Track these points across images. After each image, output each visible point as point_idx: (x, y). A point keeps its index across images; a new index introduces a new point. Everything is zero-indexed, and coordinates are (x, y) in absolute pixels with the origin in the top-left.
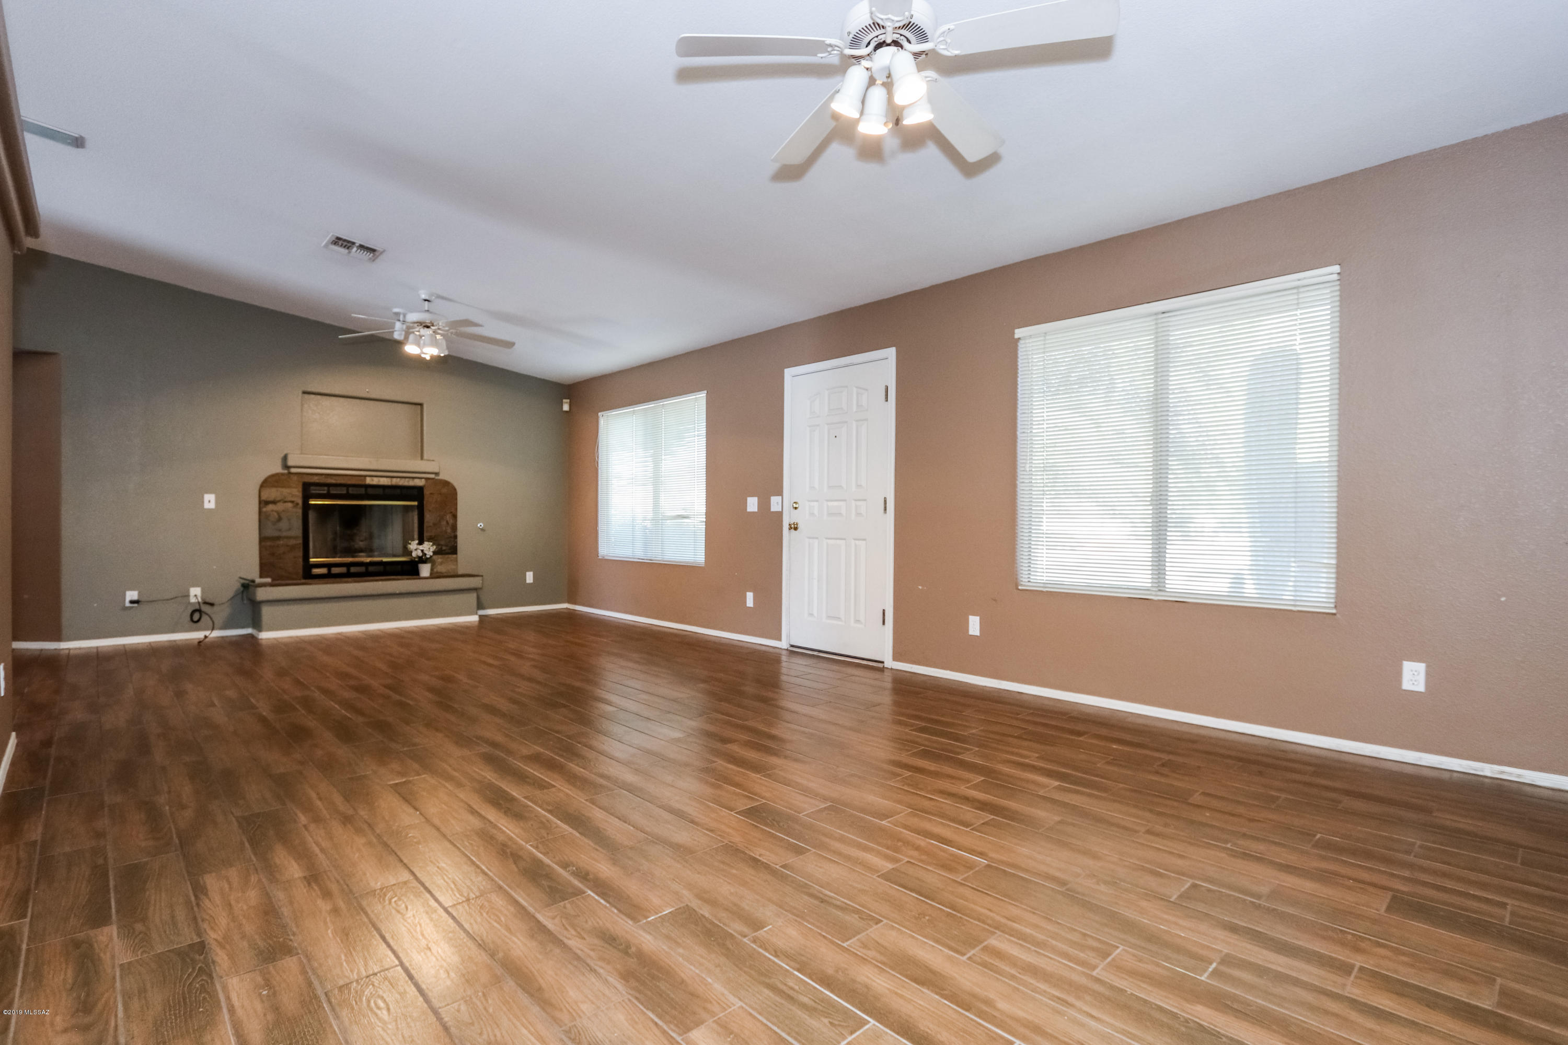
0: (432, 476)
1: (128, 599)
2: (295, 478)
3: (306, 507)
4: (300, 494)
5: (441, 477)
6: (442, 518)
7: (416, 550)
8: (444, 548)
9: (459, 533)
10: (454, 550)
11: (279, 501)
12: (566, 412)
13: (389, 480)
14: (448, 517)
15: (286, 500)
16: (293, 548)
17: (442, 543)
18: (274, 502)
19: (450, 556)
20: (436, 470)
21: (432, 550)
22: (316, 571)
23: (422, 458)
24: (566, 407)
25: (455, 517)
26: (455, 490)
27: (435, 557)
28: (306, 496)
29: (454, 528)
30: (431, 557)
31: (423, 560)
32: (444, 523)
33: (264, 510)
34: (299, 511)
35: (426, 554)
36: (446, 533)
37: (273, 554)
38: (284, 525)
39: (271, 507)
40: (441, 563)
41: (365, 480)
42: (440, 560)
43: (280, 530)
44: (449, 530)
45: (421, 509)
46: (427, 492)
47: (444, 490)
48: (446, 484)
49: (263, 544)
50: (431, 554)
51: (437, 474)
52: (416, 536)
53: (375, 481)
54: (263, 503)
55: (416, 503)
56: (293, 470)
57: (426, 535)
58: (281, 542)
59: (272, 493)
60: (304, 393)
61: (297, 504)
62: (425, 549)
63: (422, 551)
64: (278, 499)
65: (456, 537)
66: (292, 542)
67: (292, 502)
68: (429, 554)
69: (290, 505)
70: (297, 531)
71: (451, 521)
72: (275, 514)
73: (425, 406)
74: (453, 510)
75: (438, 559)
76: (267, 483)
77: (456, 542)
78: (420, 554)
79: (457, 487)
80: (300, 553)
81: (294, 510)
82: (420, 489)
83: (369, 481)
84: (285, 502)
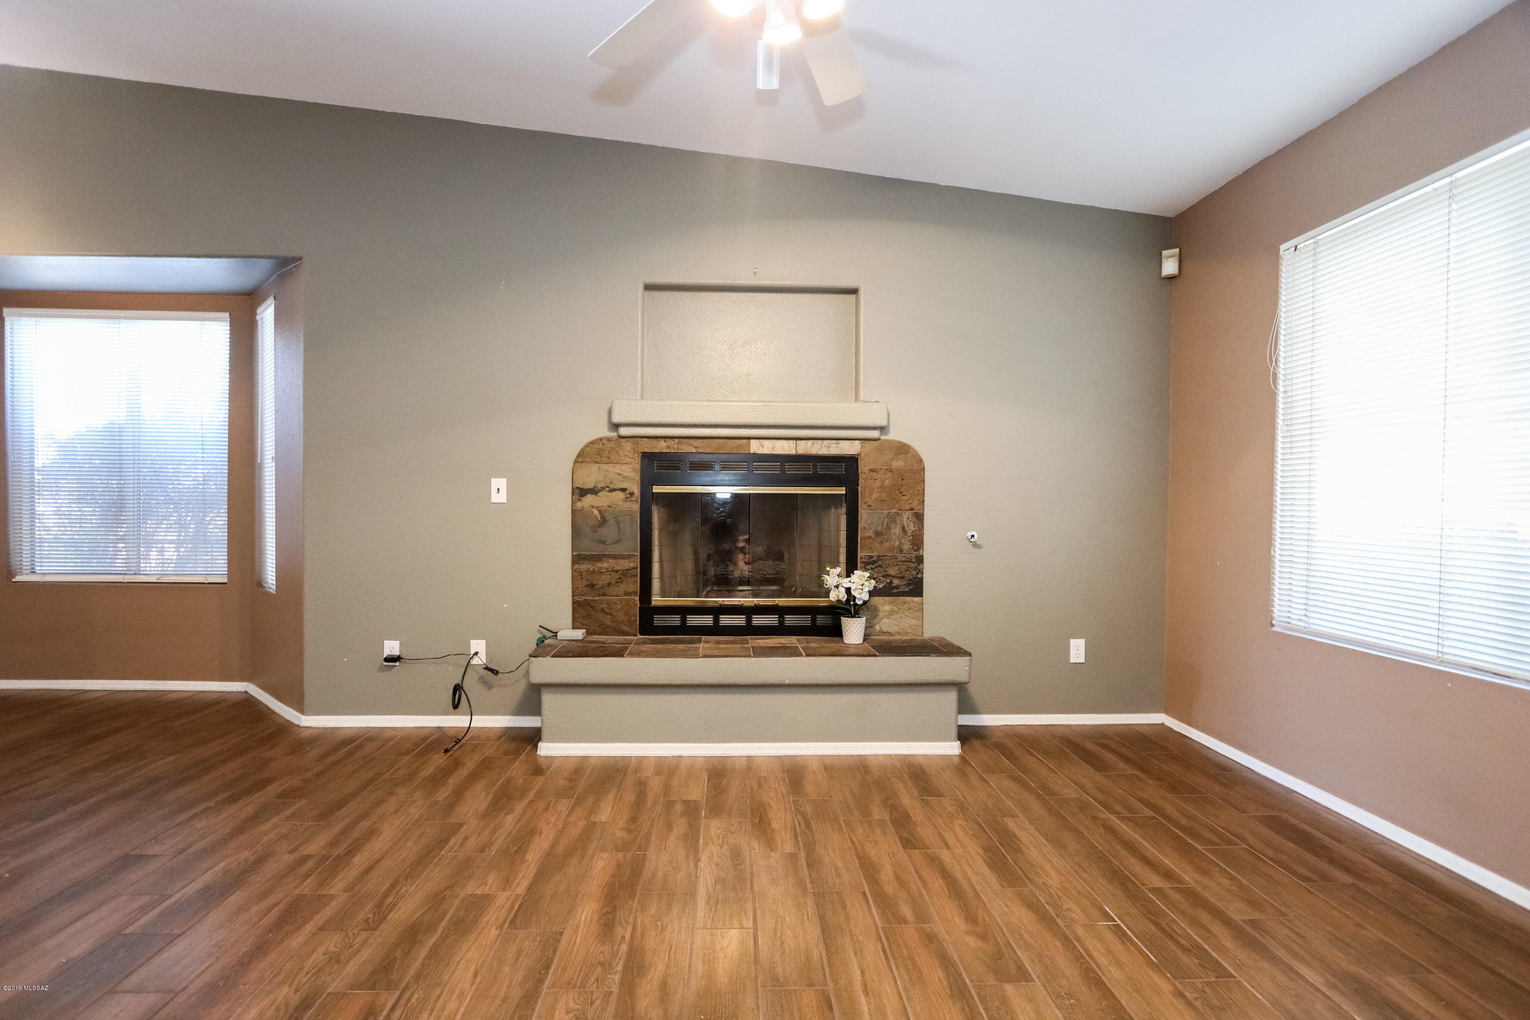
0: (875, 434)
1: (387, 653)
2: (628, 446)
3: (647, 499)
4: (637, 476)
5: (894, 435)
6: (892, 519)
7: (837, 587)
8: (896, 582)
9: (929, 552)
10: (916, 588)
11: (603, 489)
12: (1171, 278)
13: (792, 443)
14: (906, 519)
15: (612, 487)
16: (624, 574)
17: (893, 571)
18: (594, 491)
19: (908, 599)
20: (883, 422)
21: (867, 589)
22: (659, 620)
23: (857, 399)
24: (1170, 267)
25: (919, 517)
26: (921, 461)
27: (877, 600)
28: (647, 481)
29: (918, 541)
30: (865, 603)
31: (850, 608)
32: (897, 531)
33: (579, 505)
34: (635, 507)
35: (855, 598)
36: (901, 551)
37: (592, 586)
38: (609, 532)
39: (589, 499)
40: (891, 613)
41: (749, 444)
42: (887, 608)
43: (603, 542)
44: (906, 547)
45: (852, 503)
46: (863, 467)
47: (898, 464)
48: (903, 449)
49: (577, 566)
50: (866, 597)
51: (882, 429)
52: (843, 558)
53: (767, 448)
54: (580, 492)
55: (842, 491)
56: (624, 431)
57: (861, 554)
58: (605, 565)
59: (592, 476)
60: (648, 287)
61: (632, 494)
62: (853, 587)
63: (848, 590)
64: (600, 485)
65: (920, 560)
66: (624, 564)
67: (623, 490)
68: (861, 596)
69: (621, 495)
70: (633, 544)
71: (911, 528)
72: (596, 512)
73: (862, 292)
74: (917, 508)
75: (884, 604)
76: (583, 457)
77: (921, 572)
78: (843, 596)
79: (923, 457)
80: (634, 585)
81: (628, 505)
82: (851, 461)
83: (756, 447)
84: (611, 491)
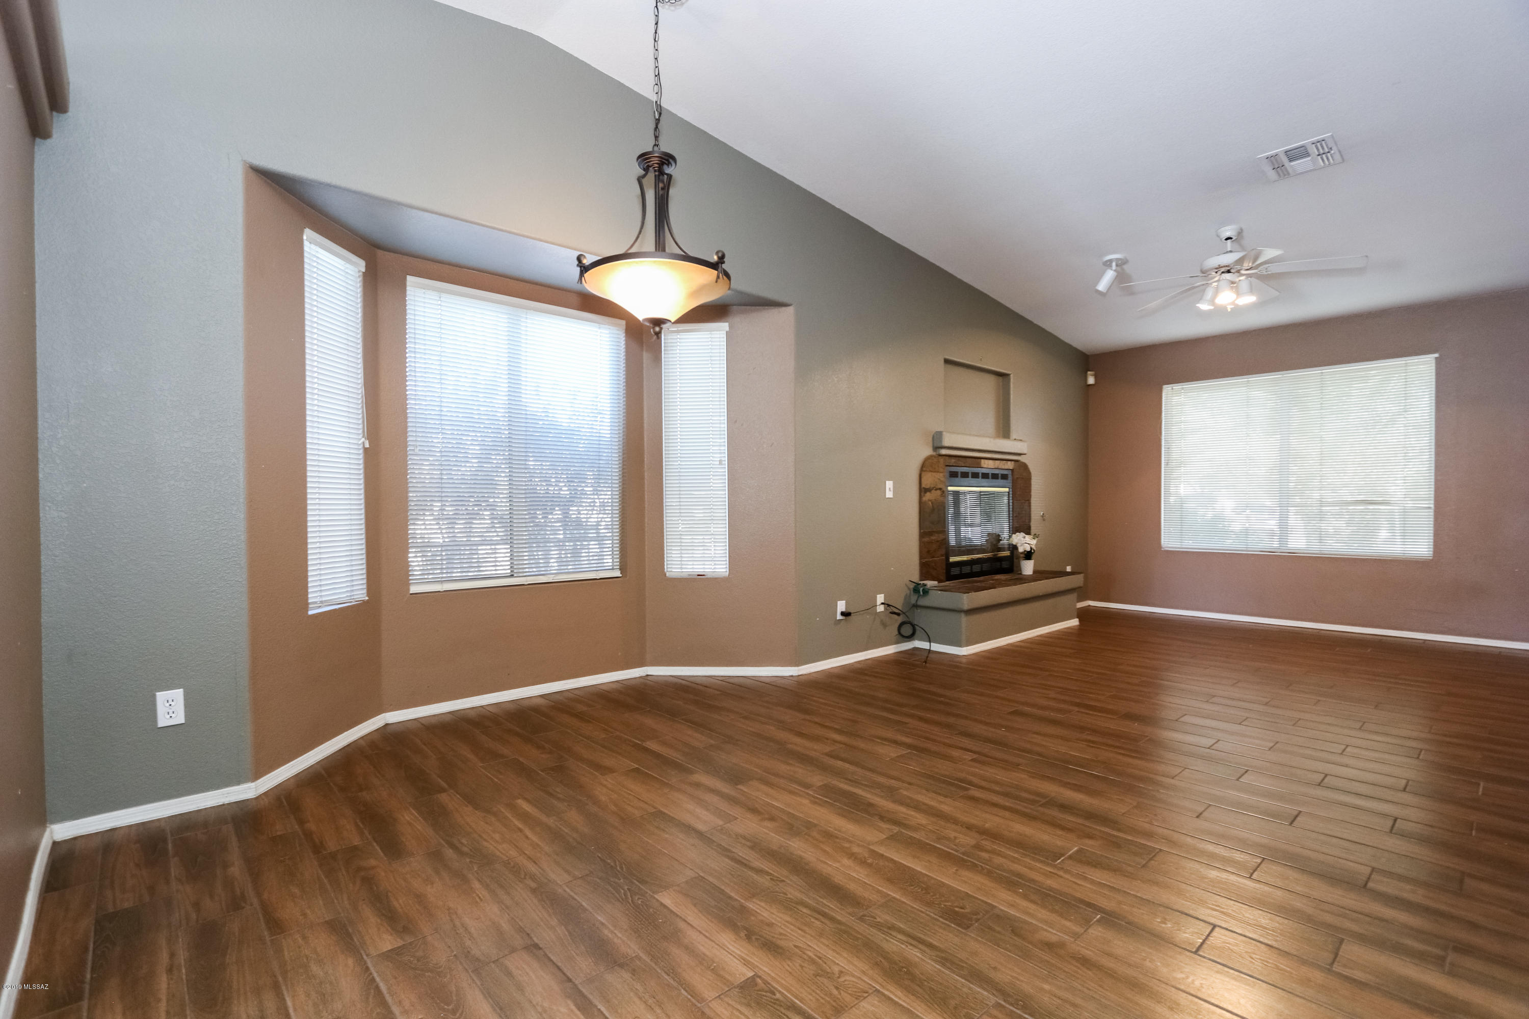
0: (1019, 458)
1: (839, 610)
2: (942, 461)
3: (947, 495)
4: (945, 481)
6: (1023, 506)
9: (1032, 524)
11: (933, 488)
12: (1090, 385)
13: (994, 462)
14: (1026, 505)
15: (936, 487)
16: (941, 543)
18: (929, 490)
20: (1021, 451)
23: (1010, 437)
24: (1091, 380)
25: (1030, 505)
26: (1030, 472)
29: (1029, 517)
32: (1024, 512)
33: (922, 499)
34: (945, 500)
36: (1025, 523)
37: (929, 552)
38: (935, 516)
39: (927, 495)
43: (931, 523)
44: (1027, 520)
46: (1015, 477)
47: (1024, 475)
48: (1025, 468)
49: (921, 539)
53: (986, 464)
54: (922, 492)
55: (1007, 489)
56: (942, 452)
57: (1014, 525)
58: (934, 537)
59: (927, 481)
61: (943, 492)
64: (927, 487)
65: (1030, 528)
66: (941, 537)
67: (940, 489)
69: (939, 493)
70: (944, 524)
71: (1028, 510)
72: (930, 503)
73: (1011, 378)
74: (1029, 497)
76: (923, 468)
80: (944, 550)
81: (942, 499)
82: (1010, 473)
84: (936, 490)
